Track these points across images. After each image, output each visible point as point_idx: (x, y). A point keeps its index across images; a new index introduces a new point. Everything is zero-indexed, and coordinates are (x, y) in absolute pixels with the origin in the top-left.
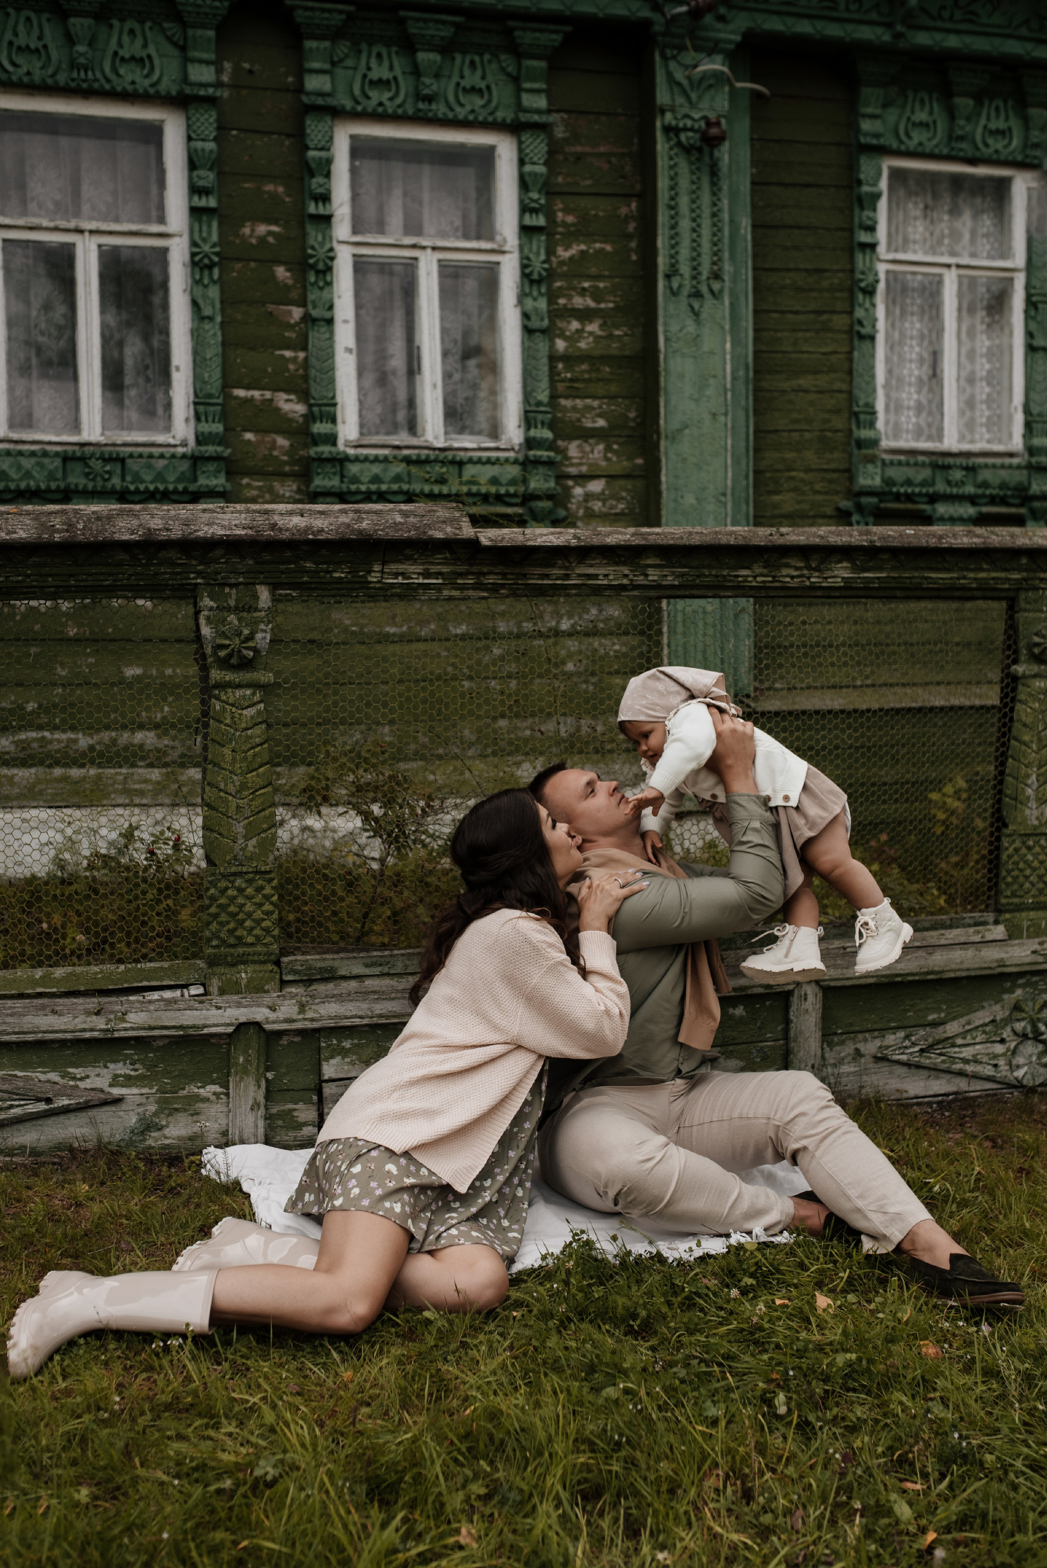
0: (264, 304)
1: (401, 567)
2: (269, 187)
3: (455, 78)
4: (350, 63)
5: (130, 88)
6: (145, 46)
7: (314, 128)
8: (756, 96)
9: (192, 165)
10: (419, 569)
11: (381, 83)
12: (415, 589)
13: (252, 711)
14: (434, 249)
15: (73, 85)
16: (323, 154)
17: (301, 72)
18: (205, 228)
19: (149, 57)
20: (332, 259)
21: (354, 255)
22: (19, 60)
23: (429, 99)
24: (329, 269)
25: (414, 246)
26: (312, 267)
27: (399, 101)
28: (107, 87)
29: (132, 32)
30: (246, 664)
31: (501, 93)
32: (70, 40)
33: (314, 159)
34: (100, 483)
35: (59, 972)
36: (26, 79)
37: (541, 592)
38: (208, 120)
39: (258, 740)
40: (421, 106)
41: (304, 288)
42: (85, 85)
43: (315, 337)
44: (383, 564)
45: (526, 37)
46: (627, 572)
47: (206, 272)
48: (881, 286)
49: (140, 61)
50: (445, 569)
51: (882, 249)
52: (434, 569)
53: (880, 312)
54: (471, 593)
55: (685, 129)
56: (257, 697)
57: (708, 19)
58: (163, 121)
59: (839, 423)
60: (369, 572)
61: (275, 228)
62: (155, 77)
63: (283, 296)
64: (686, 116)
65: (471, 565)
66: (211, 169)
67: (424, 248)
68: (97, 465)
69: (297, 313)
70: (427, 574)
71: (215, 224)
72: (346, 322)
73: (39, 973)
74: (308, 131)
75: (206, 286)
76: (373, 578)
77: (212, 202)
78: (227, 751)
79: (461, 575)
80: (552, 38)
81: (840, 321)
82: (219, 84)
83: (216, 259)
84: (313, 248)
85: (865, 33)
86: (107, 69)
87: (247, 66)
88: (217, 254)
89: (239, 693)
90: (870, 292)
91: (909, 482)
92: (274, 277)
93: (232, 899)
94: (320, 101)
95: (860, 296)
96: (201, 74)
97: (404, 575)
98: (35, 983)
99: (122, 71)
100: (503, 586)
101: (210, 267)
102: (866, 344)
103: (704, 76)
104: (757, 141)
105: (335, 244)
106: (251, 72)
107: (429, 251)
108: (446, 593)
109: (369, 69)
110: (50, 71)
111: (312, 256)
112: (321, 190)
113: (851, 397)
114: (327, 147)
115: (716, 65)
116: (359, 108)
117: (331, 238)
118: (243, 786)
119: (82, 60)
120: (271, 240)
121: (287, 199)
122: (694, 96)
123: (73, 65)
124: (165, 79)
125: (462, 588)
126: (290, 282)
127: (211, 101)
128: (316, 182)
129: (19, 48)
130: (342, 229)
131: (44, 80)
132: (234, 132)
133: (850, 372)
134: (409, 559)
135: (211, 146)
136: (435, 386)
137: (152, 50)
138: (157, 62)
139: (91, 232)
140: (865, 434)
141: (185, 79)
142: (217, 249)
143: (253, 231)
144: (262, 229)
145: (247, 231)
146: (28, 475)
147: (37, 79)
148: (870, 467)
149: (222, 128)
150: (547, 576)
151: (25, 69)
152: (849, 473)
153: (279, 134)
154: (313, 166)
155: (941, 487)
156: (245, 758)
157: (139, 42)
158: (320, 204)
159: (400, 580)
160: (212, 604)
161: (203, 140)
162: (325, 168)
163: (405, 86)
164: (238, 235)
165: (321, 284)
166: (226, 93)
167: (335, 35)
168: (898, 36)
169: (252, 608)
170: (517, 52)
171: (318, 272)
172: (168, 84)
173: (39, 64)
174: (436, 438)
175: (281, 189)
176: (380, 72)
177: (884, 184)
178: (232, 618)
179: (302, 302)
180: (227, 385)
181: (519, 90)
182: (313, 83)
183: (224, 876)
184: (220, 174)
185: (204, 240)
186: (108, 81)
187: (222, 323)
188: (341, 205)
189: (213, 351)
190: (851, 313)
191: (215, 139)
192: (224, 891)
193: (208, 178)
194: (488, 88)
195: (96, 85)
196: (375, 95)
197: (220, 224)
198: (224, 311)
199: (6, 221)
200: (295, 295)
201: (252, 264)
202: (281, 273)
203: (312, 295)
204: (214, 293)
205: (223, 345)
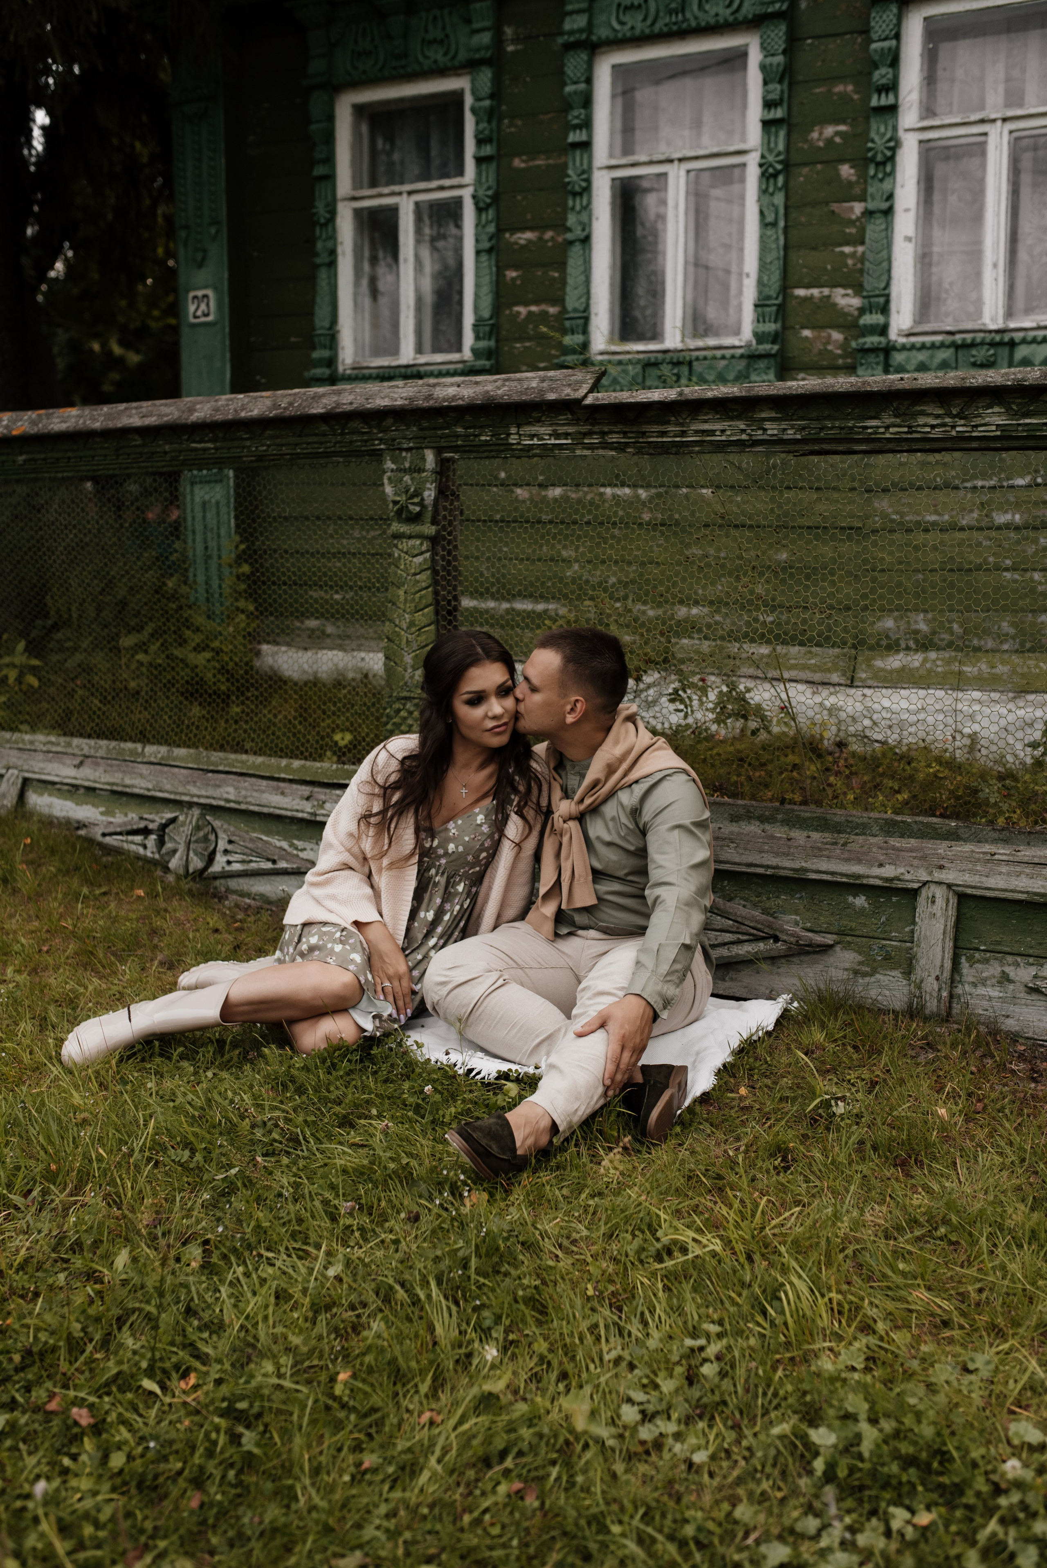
0: (827, 203)
1: (533, 429)
2: (839, 88)
5: (712, 21)
7: (882, 18)
9: (767, 79)
10: (548, 430)
12: (552, 450)
13: (419, 559)
14: (1004, 120)
15: (665, 29)
16: (886, 44)
18: (773, 139)
20: (894, 150)
21: (921, 142)
22: (627, 18)
24: (890, 159)
25: (982, 121)
26: (872, 159)
28: (694, 24)
30: (415, 519)
33: (876, 51)
35: (296, 763)
36: (629, 34)
37: (663, 450)
38: (780, 33)
39: (424, 585)
41: (866, 182)
42: (675, 28)
43: (872, 230)
44: (519, 426)
46: (743, 427)
47: (772, 181)
50: (571, 430)
52: (561, 430)
54: (601, 452)
56: (424, 548)
58: (747, 45)
60: (509, 435)
61: (842, 128)
63: (848, 193)
65: (592, 425)
66: (780, 82)
67: (994, 121)
69: (858, 208)
70: (557, 436)
71: (782, 134)
72: (906, 210)
73: (284, 762)
74: (873, 24)
75: (772, 194)
76: (513, 440)
77: (779, 113)
78: (401, 593)
79: (584, 435)
83: (779, 167)
84: (873, 141)
86: (695, 7)
88: (779, 162)
89: (411, 542)
92: (838, 174)
93: (405, 719)
97: (540, 438)
98: (280, 770)
99: (707, 7)
100: (627, 444)
101: (775, 176)
105: (901, 133)
107: (999, 123)
108: (578, 452)
110: (649, 22)
111: (870, 149)
112: (884, 81)
114: (897, 35)
117: (895, 128)
118: (412, 624)
120: (838, 140)
121: (856, 97)
123: (668, 11)
124: (746, 5)
125: (591, 447)
126: (854, 178)
127: (776, 15)
128: (881, 75)
129: (627, 8)
130: (909, 116)
131: (642, 31)
132: (809, 41)
134: (538, 420)
135: (780, 59)
136: (995, 266)
139: (680, 160)
142: (781, 157)
143: (821, 134)
144: (829, 131)
145: (815, 135)
147: (637, 32)
149: (790, 40)
150: (663, 434)
151: (629, 26)
153: (852, 33)
154: (876, 58)
156: (413, 600)
158: (883, 95)
159: (535, 441)
160: (393, 466)
161: (774, 54)
162: (893, 57)
164: (806, 141)
165: (880, 176)
169: (420, 470)
171: (878, 164)
172: (747, 9)
173: (640, 17)
174: (993, 319)
175: (850, 88)
178: (407, 478)
179: (864, 197)
180: (785, 288)
183: (399, 699)
184: (790, 85)
185: (770, 150)
186: (696, 18)
187: (786, 227)
188: (910, 92)
189: (774, 255)
191: (784, 52)
192: (398, 711)
193: (779, 90)
195: (685, 26)
197: (789, 135)
198: (786, 215)
199: (614, 162)
200: (857, 190)
201: (819, 167)
202: (846, 171)
203: (871, 190)
204: (779, 199)
205: (786, 248)
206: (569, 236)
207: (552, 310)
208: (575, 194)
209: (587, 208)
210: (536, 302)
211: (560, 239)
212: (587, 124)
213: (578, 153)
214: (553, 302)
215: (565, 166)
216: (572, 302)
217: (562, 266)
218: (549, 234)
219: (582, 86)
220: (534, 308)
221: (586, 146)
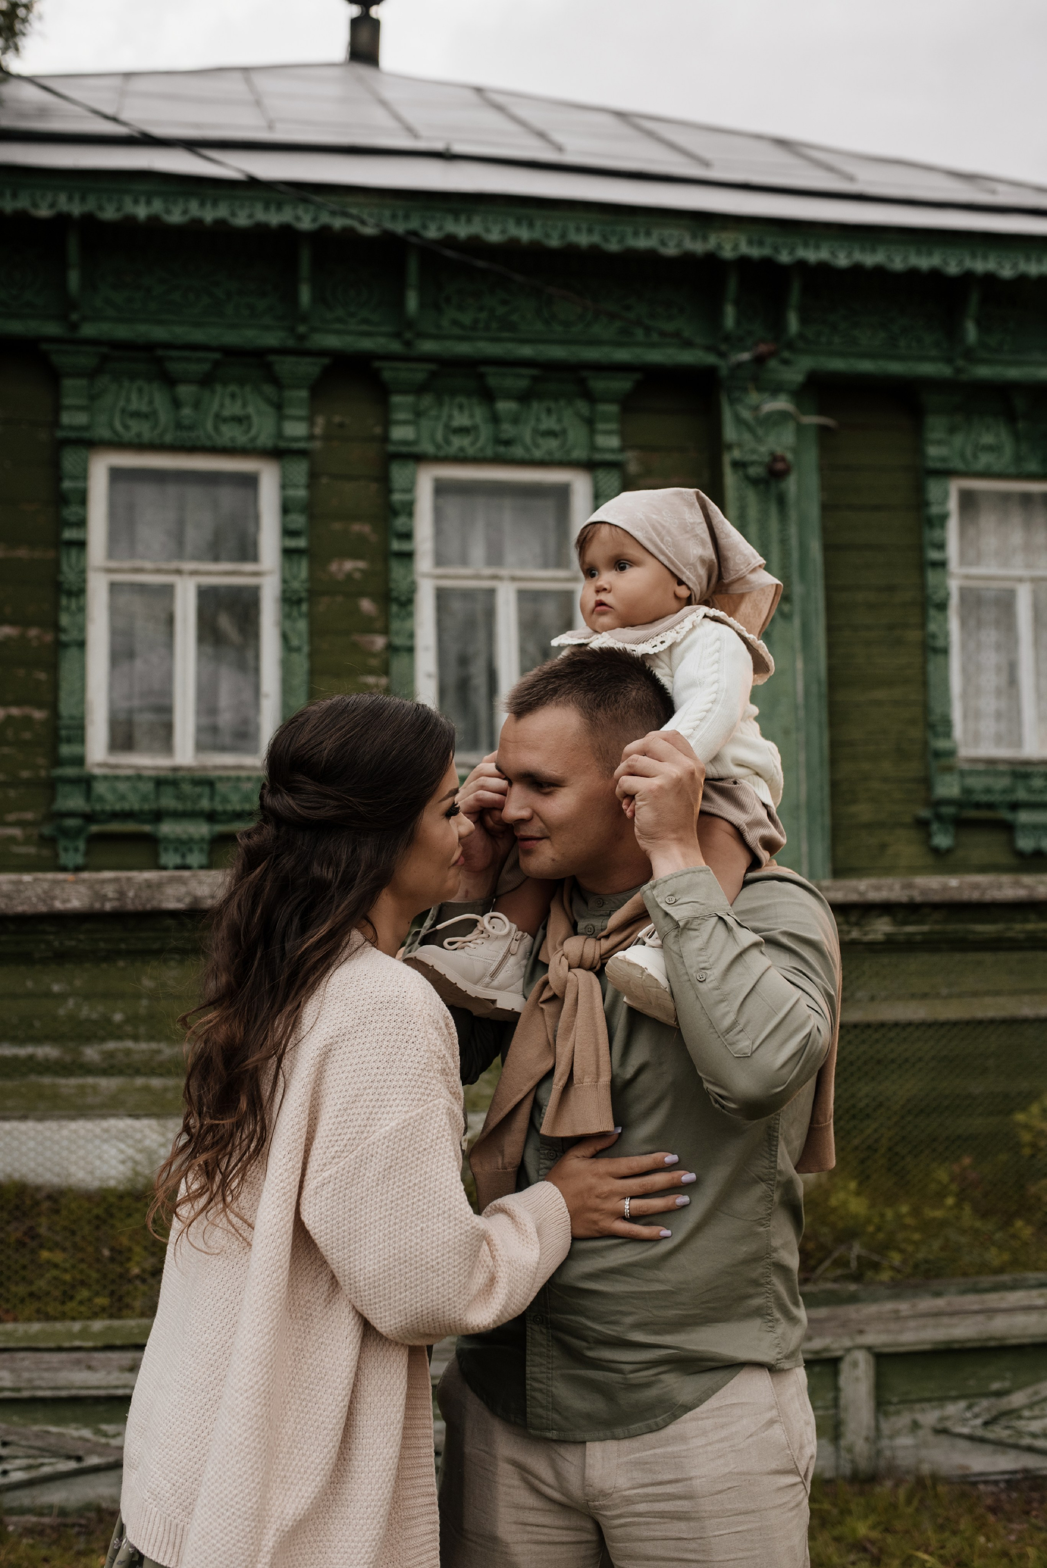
0: (349, 634)
2: (356, 527)
3: (532, 423)
4: (433, 413)
5: (229, 444)
6: (244, 405)
7: (398, 474)
8: (823, 430)
9: (286, 509)
11: (463, 431)
14: (513, 579)
15: (177, 443)
16: (405, 497)
17: (387, 423)
18: (295, 567)
19: (248, 418)
20: (414, 591)
21: (436, 587)
22: (132, 424)
23: (508, 443)
24: (411, 601)
25: (494, 577)
26: (397, 600)
27: (479, 444)
28: (208, 443)
29: (233, 396)
31: (576, 434)
32: (177, 404)
33: (397, 501)
34: (189, 806)
36: (134, 440)
38: (300, 470)
40: (502, 449)
41: (388, 618)
42: (188, 443)
43: (398, 664)
45: (599, 384)
47: (296, 607)
48: (954, 602)
49: (238, 420)
51: (954, 564)
53: (954, 625)
55: (753, 463)
57: (773, 363)
58: (259, 471)
59: (915, 733)
61: (361, 565)
62: (253, 432)
63: (368, 626)
64: (753, 451)
66: (302, 513)
67: (503, 578)
68: (187, 788)
69: (380, 642)
71: (304, 563)
72: (426, 649)
74: (393, 475)
75: (295, 620)
77: (301, 543)
80: (623, 384)
81: (913, 635)
82: (311, 437)
83: (305, 595)
84: (396, 582)
85: (928, 369)
86: (209, 428)
87: (337, 419)
88: (306, 590)
90: (942, 607)
91: (988, 791)
92: (358, 607)
94: (404, 449)
95: (932, 612)
96: (296, 429)
99: (223, 429)
101: (299, 602)
102: (940, 658)
103: (770, 415)
104: (826, 469)
105: (417, 578)
106: (341, 425)
107: (508, 581)
109: (450, 417)
110: (158, 431)
111: (394, 589)
112: (403, 529)
113: (926, 708)
114: (410, 489)
115: (782, 404)
116: (441, 454)
117: (413, 572)
119: (186, 422)
120: (357, 576)
121: (373, 538)
122: (760, 432)
123: (179, 426)
124: (262, 435)
126: (375, 613)
127: (302, 453)
128: (400, 523)
129: (131, 413)
130: (424, 563)
131: (152, 439)
132: (325, 479)
133: (925, 684)
135: (303, 492)
137: (251, 410)
138: (255, 420)
139: (191, 573)
140: (941, 744)
141: (280, 435)
142: (306, 585)
143: (340, 567)
144: (349, 565)
145: (334, 567)
146: (123, 798)
147: (146, 438)
148: (948, 778)
149: (313, 476)
151: (135, 431)
152: (927, 782)
153: (367, 479)
154: (397, 507)
155: (1021, 795)
157: (239, 403)
158: (403, 542)
161: (296, 486)
162: (408, 509)
163: (485, 432)
164: (326, 572)
165: (403, 615)
166: (317, 445)
167: (420, 390)
168: (958, 371)
170: (590, 397)
171: (400, 604)
172: (265, 439)
173: (148, 426)
175: (367, 529)
176: (461, 420)
177: (953, 505)
179: (386, 631)
181: (592, 432)
182: (399, 433)
184: (311, 517)
185: (295, 578)
186: (210, 437)
187: (309, 653)
188: (424, 541)
189: (300, 679)
190: (923, 625)
191: (307, 487)
193: (298, 521)
194: (564, 432)
195: (199, 442)
196: (458, 442)
197: (310, 564)
198: (311, 642)
199: (113, 564)
200: (379, 625)
201: (339, 599)
202: (367, 605)
203: (395, 625)
204: (302, 625)
205: (313, 673)
206: (64, 638)
207: (39, 715)
208: (70, 594)
209: (82, 610)
210: (17, 703)
211: (49, 638)
212: (82, 523)
213: (74, 552)
214: (39, 706)
215: (57, 564)
216: (66, 708)
217: (54, 668)
218: (33, 632)
219: (79, 485)
220: (15, 711)
221: (81, 545)
